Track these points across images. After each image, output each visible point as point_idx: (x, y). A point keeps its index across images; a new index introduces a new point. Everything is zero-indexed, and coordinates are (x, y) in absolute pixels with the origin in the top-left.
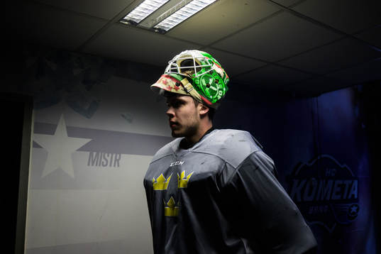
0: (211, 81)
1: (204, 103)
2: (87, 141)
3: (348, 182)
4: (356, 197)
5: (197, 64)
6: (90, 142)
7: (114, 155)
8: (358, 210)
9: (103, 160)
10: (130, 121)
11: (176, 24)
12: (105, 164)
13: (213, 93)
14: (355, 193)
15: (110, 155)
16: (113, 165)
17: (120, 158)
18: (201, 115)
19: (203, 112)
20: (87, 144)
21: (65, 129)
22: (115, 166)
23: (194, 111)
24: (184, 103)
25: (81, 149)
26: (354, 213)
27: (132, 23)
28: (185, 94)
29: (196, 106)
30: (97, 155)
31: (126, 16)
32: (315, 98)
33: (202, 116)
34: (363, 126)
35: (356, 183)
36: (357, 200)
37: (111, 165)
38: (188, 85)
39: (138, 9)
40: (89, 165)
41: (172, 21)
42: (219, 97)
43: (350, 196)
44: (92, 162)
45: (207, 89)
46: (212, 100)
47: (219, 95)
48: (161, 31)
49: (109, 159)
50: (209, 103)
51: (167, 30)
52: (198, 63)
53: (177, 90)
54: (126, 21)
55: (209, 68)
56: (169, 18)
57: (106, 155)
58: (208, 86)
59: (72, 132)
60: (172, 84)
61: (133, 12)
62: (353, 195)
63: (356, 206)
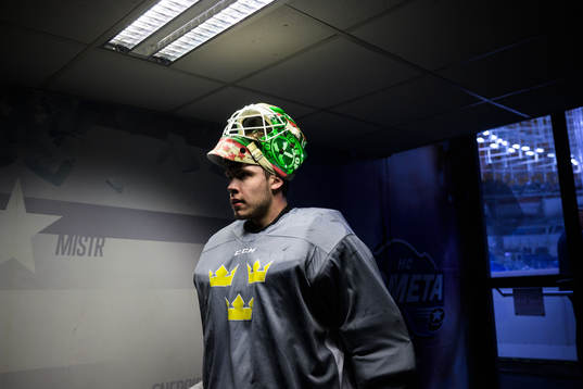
0: (285, 145)
1: (278, 175)
2: (55, 218)
3: (428, 278)
4: (440, 298)
5: (267, 124)
6: (59, 221)
7: (95, 240)
8: (442, 316)
9: (78, 246)
10: (119, 190)
11: (185, 52)
12: (81, 252)
13: (288, 161)
14: (439, 292)
15: (89, 239)
16: (93, 254)
17: (103, 245)
18: (273, 190)
19: (275, 186)
20: (55, 223)
21: (22, 201)
22: (95, 255)
23: (264, 185)
24: (250, 174)
25: (47, 231)
26: (437, 321)
27: (121, 48)
28: (253, 162)
29: (267, 178)
30: (70, 240)
31: (112, 38)
32: (384, 160)
33: (275, 192)
34: (450, 199)
35: (440, 277)
36: (441, 303)
37: (90, 255)
38: (256, 152)
39: (130, 28)
40: (57, 253)
41: (180, 48)
42: (296, 167)
43: (431, 298)
44: (62, 249)
45: (281, 156)
46: (286, 170)
47: (296, 163)
48: (164, 61)
49: (87, 245)
50: (284, 175)
51: (173, 60)
52: (269, 122)
53: (242, 157)
54: (113, 45)
55: (283, 127)
56: (175, 43)
57: (83, 239)
58: (281, 152)
59: (32, 206)
60: (236, 150)
61: (123, 33)
62: (436, 296)
63: (441, 310)
